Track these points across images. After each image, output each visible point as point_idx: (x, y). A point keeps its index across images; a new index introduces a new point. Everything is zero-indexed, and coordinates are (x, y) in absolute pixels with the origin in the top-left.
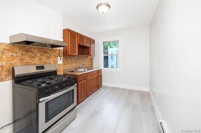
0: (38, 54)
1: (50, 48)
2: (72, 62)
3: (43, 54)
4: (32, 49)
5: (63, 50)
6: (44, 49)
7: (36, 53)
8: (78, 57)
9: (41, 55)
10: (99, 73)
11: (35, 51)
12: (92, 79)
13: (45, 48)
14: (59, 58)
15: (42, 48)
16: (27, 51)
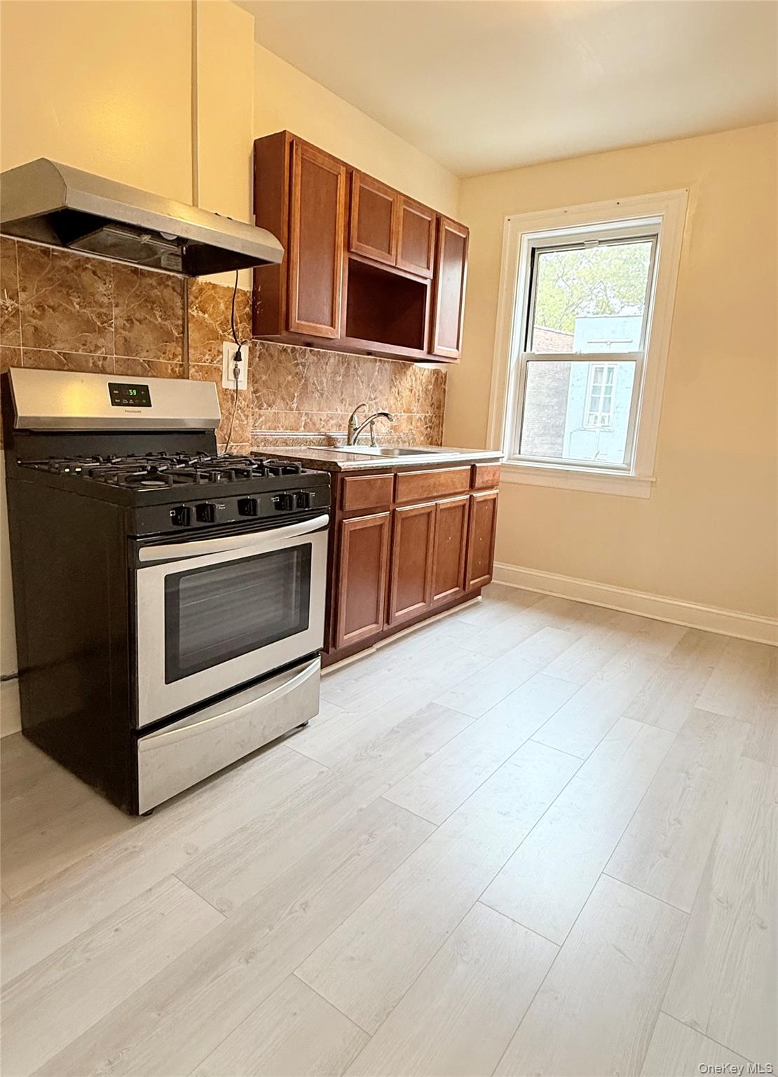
0: (115, 312)
1: (180, 276)
2: (305, 385)
3: (139, 315)
4: (87, 277)
5: (255, 292)
6: (148, 281)
7: (105, 300)
8: (344, 360)
9: (129, 320)
10: (478, 483)
11: (102, 288)
12: (429, 514)
13: (151, 274)
14: (229, 348)
15: (135, 271)
16: (60, 285)
